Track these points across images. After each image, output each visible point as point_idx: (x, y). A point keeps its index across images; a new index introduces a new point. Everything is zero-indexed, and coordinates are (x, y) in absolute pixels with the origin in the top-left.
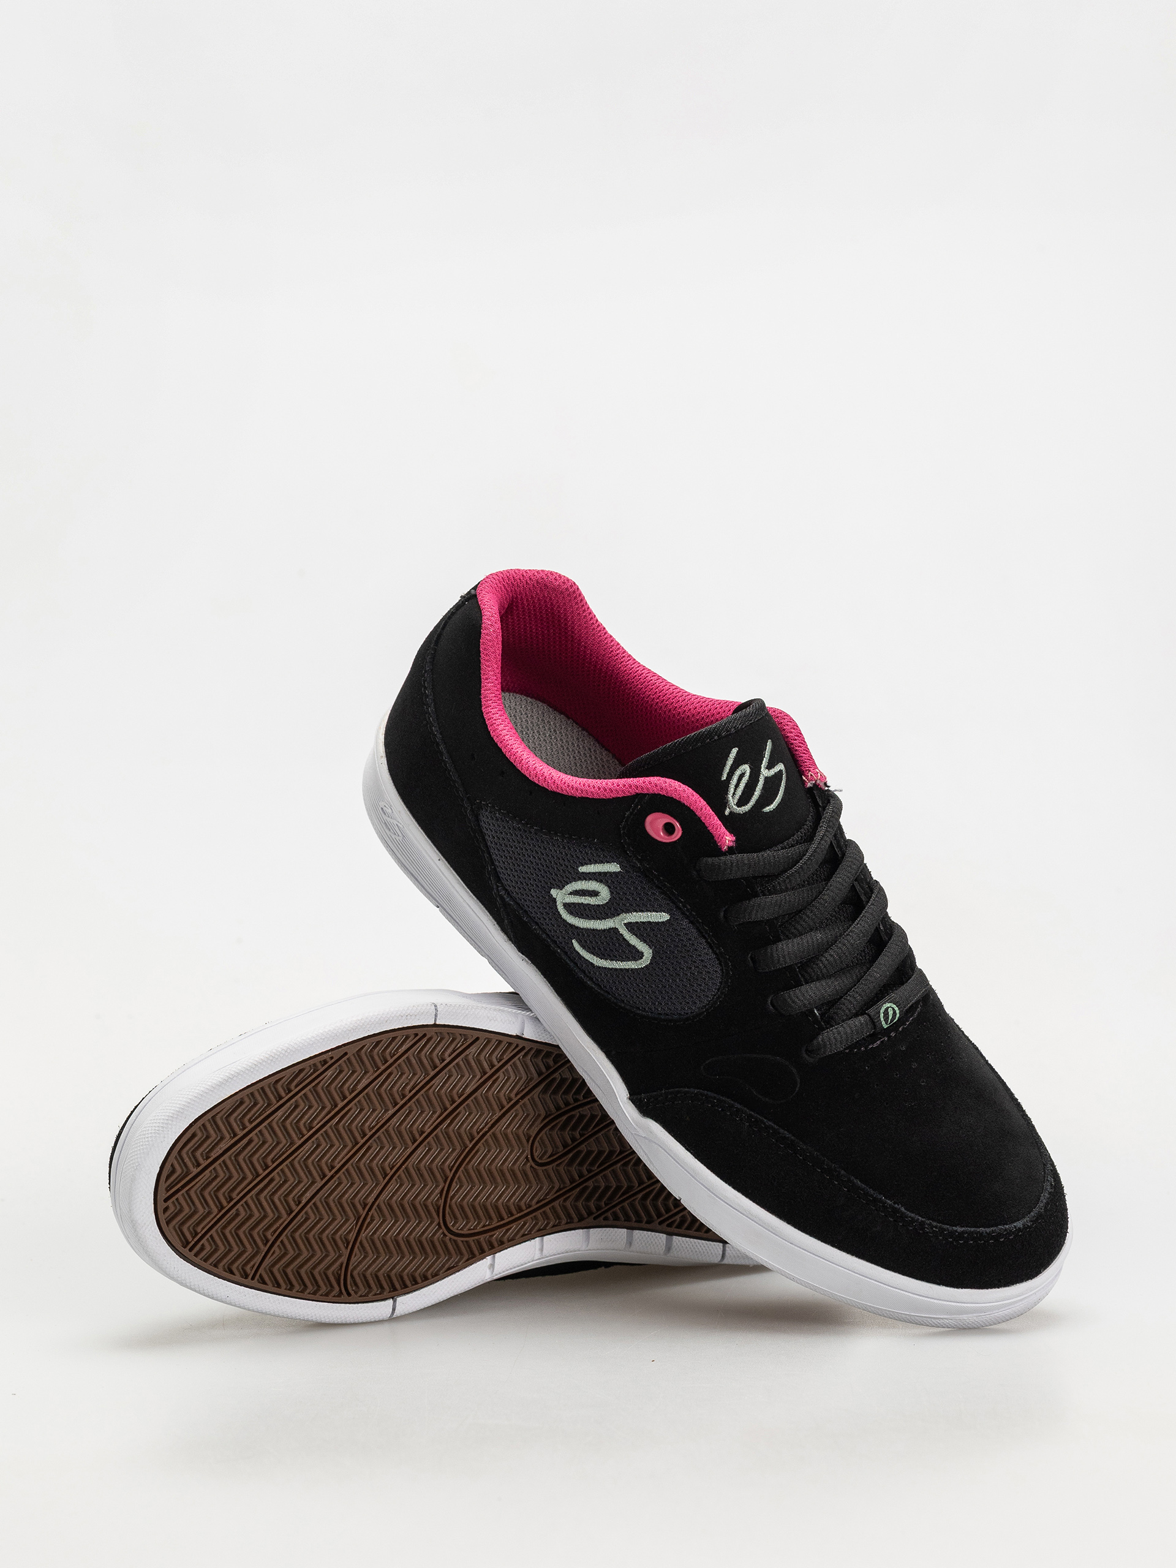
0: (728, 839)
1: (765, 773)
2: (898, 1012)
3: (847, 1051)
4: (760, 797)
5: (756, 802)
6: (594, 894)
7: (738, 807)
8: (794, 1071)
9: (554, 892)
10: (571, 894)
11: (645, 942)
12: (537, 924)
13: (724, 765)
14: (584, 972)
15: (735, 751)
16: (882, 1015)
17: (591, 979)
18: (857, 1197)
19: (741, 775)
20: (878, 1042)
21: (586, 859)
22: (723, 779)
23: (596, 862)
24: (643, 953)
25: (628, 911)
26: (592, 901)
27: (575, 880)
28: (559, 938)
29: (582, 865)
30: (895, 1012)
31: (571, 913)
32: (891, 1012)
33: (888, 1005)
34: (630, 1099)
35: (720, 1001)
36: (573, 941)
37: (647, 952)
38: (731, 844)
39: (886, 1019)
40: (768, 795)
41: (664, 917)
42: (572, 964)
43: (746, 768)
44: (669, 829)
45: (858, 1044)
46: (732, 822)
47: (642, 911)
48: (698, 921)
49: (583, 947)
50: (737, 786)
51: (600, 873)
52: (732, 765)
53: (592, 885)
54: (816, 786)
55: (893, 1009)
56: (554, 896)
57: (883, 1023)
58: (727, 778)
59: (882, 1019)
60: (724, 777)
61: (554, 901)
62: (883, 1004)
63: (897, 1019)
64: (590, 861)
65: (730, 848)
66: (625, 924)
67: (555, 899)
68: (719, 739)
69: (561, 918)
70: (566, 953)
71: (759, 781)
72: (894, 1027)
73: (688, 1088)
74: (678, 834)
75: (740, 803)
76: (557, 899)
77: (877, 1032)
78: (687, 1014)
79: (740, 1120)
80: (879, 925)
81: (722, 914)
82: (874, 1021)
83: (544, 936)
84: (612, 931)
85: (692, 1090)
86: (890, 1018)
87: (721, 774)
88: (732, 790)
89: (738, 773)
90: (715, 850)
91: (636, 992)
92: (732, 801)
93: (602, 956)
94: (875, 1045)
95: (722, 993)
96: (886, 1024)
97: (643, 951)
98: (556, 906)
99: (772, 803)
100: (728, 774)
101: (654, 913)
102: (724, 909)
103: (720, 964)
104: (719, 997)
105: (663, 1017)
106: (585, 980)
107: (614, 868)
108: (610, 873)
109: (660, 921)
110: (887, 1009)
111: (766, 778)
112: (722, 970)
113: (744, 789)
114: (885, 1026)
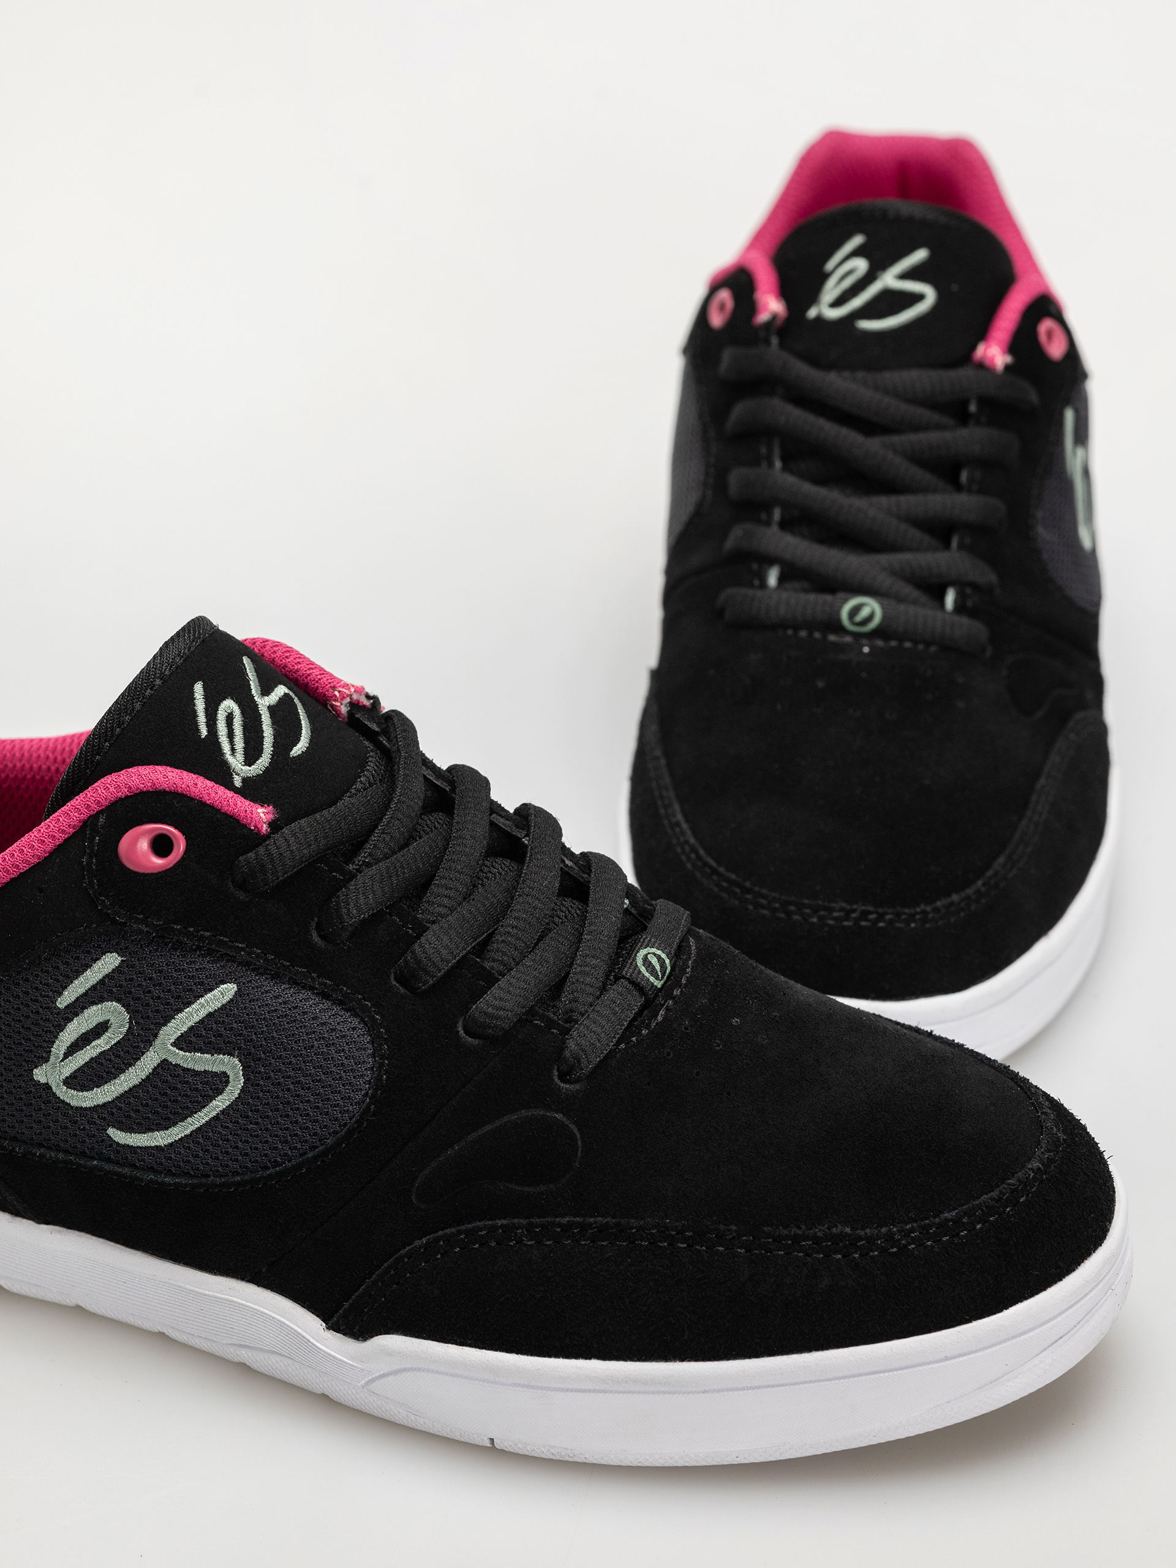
0: (262, 815)
1: (264, 703)
2: (663, 956)
3: (623, 1046)
4: (276, 736)
5: (273, 746)
6: (101, 1029)
7: (250, 766)
8: (559, 1116)
9: (40, 1074)
10: (66, 1055)
11: (220, 1051)
12: (40, 1145)
13: (195, 715)
14: (151, 1169)
15: (198, 688)
16: (643, 969)
17: (169, 1173)
18: (766, 1252)
19: (227, 717)
20: (662, 1012)
21: (61, 978)
22: (203, 737)
23: (78, 973)
24: (224, 1073)
25: (167, 1020)
26: (101, 1044)
27: (61, 1028)
28: (84, 1142)
29: (60, 994)
30: (659, 958)
31: (84, 1088)
32: (654, 961)
33: (642, 953)
34: (329, 1328)
35: (386, 1071)
36: (111, 1131)
37: (230, 1065)
38: (271, 816)
39: (653, 971)
40: (287, 732)
41: (227, 991)
42: (126, 1170)
43: (229, 705)
44: (161, 846)
45: (632, 1028)
46: (252, 790)
47: (189, 1004)
48: (282, 964)
49: (130, 1130)
50: (231, 735)
51: (94, 988)
52: (206, 709)
53: (92, 1016)
54: (354, 705)
55: (654, 954)
56: (43, 1080)
57: (652, 979)
58: (208, 731)
59: (647, 974)
60: (204, 732)
61: (47, 1087)
62: (636, 955)
63: (669, 968)
64: (68, 977)
65: (271, 824)
66: (174, 1044)
67: (47, 1084)
68: (164, 681)
69: (72, 1107)
70: (108, 1160)
71: (260, 715)
72: (673, 980)
73: (409, 1246)
74: (180, 845)
75: (251, 757)
76: (50, 1082)
77: (650, 999)
78: (345, 1125)
79: (517, 1243)
80: (563, 861)
81: (315, 935)
82: (638, 986)
83: (61, 1156)
84: (160, 1071)
85: (417, 1243)
86: (658, 967)
87: (198, 730)
88: (226, 747)
89: (221, 716)
90: (251, 838)
91: (247, 1142)
92: (236, 762)
93: (165, 1124)
94: (660, 1018)
95: (382, 1057)
96: (657, 978)
97: (224, 1070)
98: (54, 1094)
99: (299, 740)
100: (207, 726)
101: (209, 995)
102: (314, 925)
103: (356, 1015)
104: (381, 1065)
105: (310, 1155)
106: (160, 1180)
107: (110, 962)
108: (107, 976)
109: (224, 1002)
110: (645, 959)
111: (271, 709)
112: (362, 1020)
113: (244, 734)
114: (658, 984)
